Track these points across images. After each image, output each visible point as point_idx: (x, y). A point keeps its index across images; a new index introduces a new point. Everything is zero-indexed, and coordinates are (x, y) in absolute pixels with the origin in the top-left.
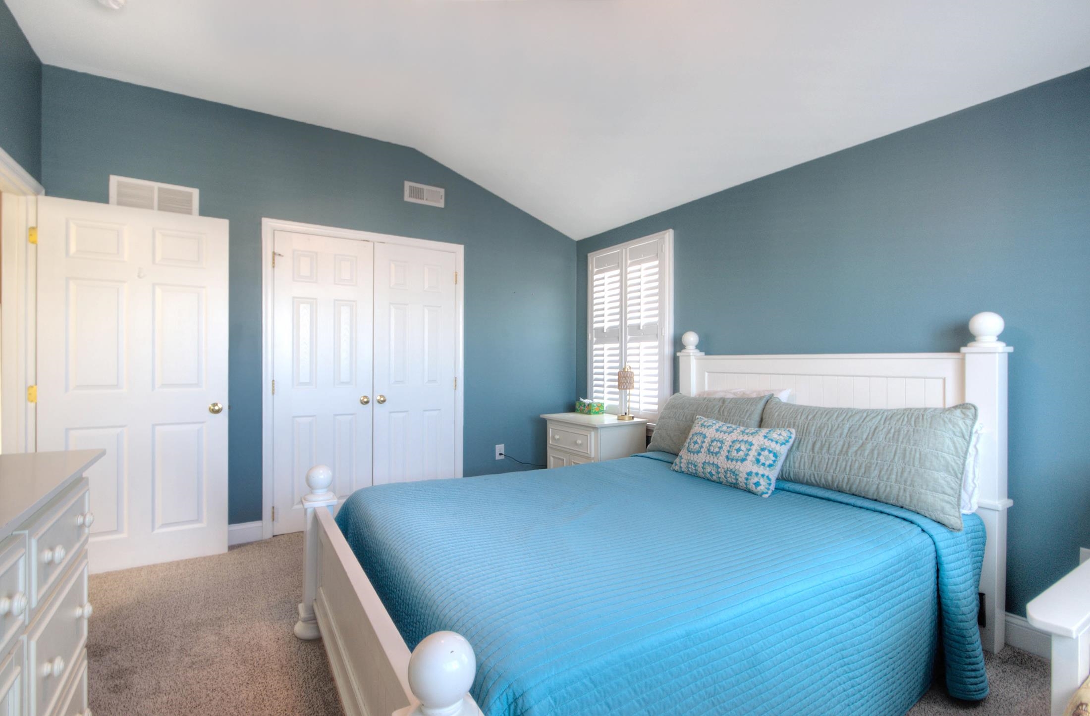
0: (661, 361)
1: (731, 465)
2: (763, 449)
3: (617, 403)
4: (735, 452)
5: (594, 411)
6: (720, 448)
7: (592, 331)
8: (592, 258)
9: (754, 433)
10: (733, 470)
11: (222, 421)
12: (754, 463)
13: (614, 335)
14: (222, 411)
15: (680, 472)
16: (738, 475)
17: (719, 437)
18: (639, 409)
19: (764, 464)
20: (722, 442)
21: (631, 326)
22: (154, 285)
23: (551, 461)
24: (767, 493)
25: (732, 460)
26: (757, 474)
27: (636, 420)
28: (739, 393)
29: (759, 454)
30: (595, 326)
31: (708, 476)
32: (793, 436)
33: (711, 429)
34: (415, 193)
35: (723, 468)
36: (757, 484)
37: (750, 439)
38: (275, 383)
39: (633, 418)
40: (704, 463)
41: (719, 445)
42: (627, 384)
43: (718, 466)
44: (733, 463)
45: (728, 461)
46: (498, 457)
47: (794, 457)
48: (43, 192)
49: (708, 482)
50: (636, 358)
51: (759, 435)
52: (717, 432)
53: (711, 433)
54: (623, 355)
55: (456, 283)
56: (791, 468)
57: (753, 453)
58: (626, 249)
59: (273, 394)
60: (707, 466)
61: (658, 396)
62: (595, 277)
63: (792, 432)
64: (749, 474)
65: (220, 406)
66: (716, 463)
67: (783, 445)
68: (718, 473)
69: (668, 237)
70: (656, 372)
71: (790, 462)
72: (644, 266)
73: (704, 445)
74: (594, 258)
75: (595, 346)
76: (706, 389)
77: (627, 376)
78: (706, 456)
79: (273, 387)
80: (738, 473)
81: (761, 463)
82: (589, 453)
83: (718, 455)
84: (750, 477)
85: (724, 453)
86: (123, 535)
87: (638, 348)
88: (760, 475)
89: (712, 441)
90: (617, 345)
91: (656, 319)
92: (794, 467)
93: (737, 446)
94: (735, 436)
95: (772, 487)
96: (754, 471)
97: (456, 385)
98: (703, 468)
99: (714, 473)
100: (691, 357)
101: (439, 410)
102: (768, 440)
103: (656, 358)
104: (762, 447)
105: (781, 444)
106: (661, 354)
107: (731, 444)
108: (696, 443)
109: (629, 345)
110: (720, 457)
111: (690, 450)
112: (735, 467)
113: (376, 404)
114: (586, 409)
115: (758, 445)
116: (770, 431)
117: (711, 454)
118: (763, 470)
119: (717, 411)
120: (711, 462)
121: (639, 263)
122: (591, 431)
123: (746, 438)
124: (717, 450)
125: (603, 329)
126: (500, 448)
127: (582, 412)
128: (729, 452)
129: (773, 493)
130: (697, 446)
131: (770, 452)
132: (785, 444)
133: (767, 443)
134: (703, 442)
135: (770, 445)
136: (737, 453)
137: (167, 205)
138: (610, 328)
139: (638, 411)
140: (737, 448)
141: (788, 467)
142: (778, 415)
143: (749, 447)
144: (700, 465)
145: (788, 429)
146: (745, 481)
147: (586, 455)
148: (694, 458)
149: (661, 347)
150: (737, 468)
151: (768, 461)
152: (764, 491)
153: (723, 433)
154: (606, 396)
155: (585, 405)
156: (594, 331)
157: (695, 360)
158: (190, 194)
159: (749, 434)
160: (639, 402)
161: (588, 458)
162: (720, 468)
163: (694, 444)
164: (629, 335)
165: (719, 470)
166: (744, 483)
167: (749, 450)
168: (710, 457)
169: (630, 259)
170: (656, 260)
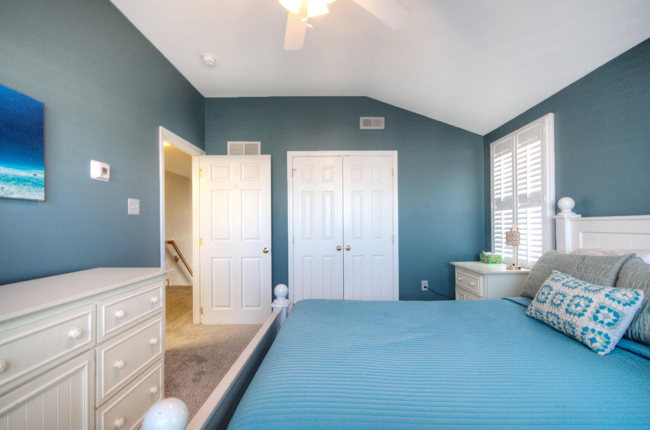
0: (543, 223)
1: (569, 318)
2: (602, 307)
3: (511, 256)
4: (574, 306)
5: (491, 261)
6: (562, 301)
7: (494, 201)
8: (493, 147)
9: (597, 290)
10: (571, 323)
11: (268, 257)
12: (591, 319)
13: (508, 203)
14: (269, 252)
15: (531, 317)
16: (575, 328)
17: (563, 291)
18: (527, 261)
19: (602, 322)
20: (564, 296)
21: (521, 196)
22: (241, 191)
23: (457, 295)
24: (603, 351)
25: (571, 313)
26: (593, 331)
27: (523, 270)
28: (607, 251)
29: (598, 312)
30: (496, 197)
31: (551, 324)
32: (641, 298)
33: (558, 283)
34: (367, 123)
35: (562, 320)
36: (593, 340)
37: (591, 296)
38: (294, 237)
39: (520, 268)
40: (548, 313)
41: (561, 298)
42: (513, 241)
43: (558, 317)
44: (571, 316)
45: (566, 314)
46: (423, 289)
47: (644, 320)
48: (205, 153)
49: (551, 330)
50: (524, 221)
51: (601, 293)
52: (562, 286)
53: (557, 287)
54: (515, 219)
55: (393, 176)
56: (641, 330)
57: (591, 310)
58: (516, 136)
59: (293, 244)
60: (549, 316)
61: (542, 252)
62: (495, 160)
63: (639, 293)
64: (586, 329)
65: (267, 249)
66: (557, 314)
67: (627, 306)
68: (559, 323)
69: (549, 120)
70: (540, 232)
71: (639, 324)
72: (529, 147)
73: (549, 296)
74: (493, 146)
75: (496, 212)
76: (581, 247)
77: (513, 235)
78: (550, 307)
79: (293, 240)
80: (574, 327)
81: (598, 321)
82: (479, 292)
83: (559, 307)
84: (585, 332)
85: (564, 306)
86: (231, 309)
87: (526, 213)
88: (596, 332)
89: (556, 294)
90: (511, 211)
91: (539, 189)
92: (644, 330)
93: (577, 301)
94: (576, 292)
95: (611, 347)
96: (590, 327)
97: (393, 241)
98: (547, 316)
99: (555, 323)
100: (566, 219)
101: (383, 256)
102: (609, 299)
103: (540, 220)
104: (601, 305)
105: (624, 305)
106: (543, 217)
107: (572, 298)
108: (543, 294)
109: (520, 211)
110: (561, 309)
111: (538, 299)
112: (572, 321)
113: (345, 251)
114: (486, 259)
115: (598, 303)
116: (614, 290)
117: (553, 305)
118: (600, 327)
119: (576, 268)
120: (553, 313)
121: (525, 145)
122: (480, 276)
123: (586, 294)
124: (559, 302)
125: (500, 199)
126: (425, 283)
127: (483, 261)
128: (568, 305)
129: (612, 352)
130: (543, 297)
131: (610, 310)
132: (629, 305)
133: (607, 302)
134: (549, 294)
135: (611, 304)
136: (576, 308)
137: (249, 152)
138: (506, 198)
139: (526, 263)
140: (576, 303)
141: (637, 329)
142: (632, 275)
143: (588, 304)
144: (545, 314)
145: (635, 290)
146: (581, 335)
147: (477, 294)
148: (540, 307)
149: (543, 211)
150: (574, 321)
151: (606, 319)
152: (600, 349)
153: (567, 287)
154: (504, 250)
155: (485, 257)
156: (495, 201)
157: (570, 222)
158: (257, 144)
159: (591, 291)
160: (527, 256)
161: (479, 296)
162: (560, 319)
163: (542, 295)
164: (520, 202)
165: (559, 321)
166: (581, 337)
167: (588, 306)
168: (552, 308)
169: (519, 143)
170: (539, 140)
